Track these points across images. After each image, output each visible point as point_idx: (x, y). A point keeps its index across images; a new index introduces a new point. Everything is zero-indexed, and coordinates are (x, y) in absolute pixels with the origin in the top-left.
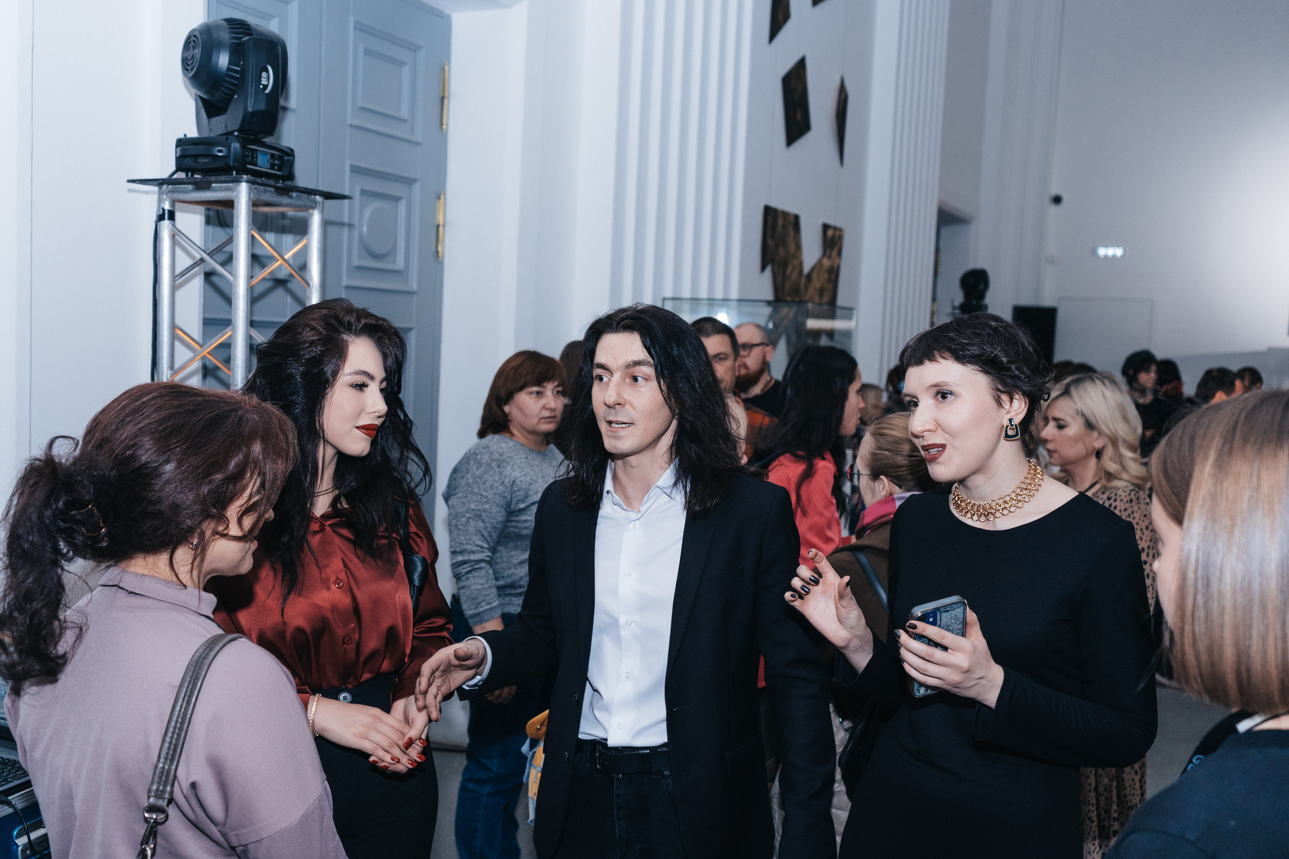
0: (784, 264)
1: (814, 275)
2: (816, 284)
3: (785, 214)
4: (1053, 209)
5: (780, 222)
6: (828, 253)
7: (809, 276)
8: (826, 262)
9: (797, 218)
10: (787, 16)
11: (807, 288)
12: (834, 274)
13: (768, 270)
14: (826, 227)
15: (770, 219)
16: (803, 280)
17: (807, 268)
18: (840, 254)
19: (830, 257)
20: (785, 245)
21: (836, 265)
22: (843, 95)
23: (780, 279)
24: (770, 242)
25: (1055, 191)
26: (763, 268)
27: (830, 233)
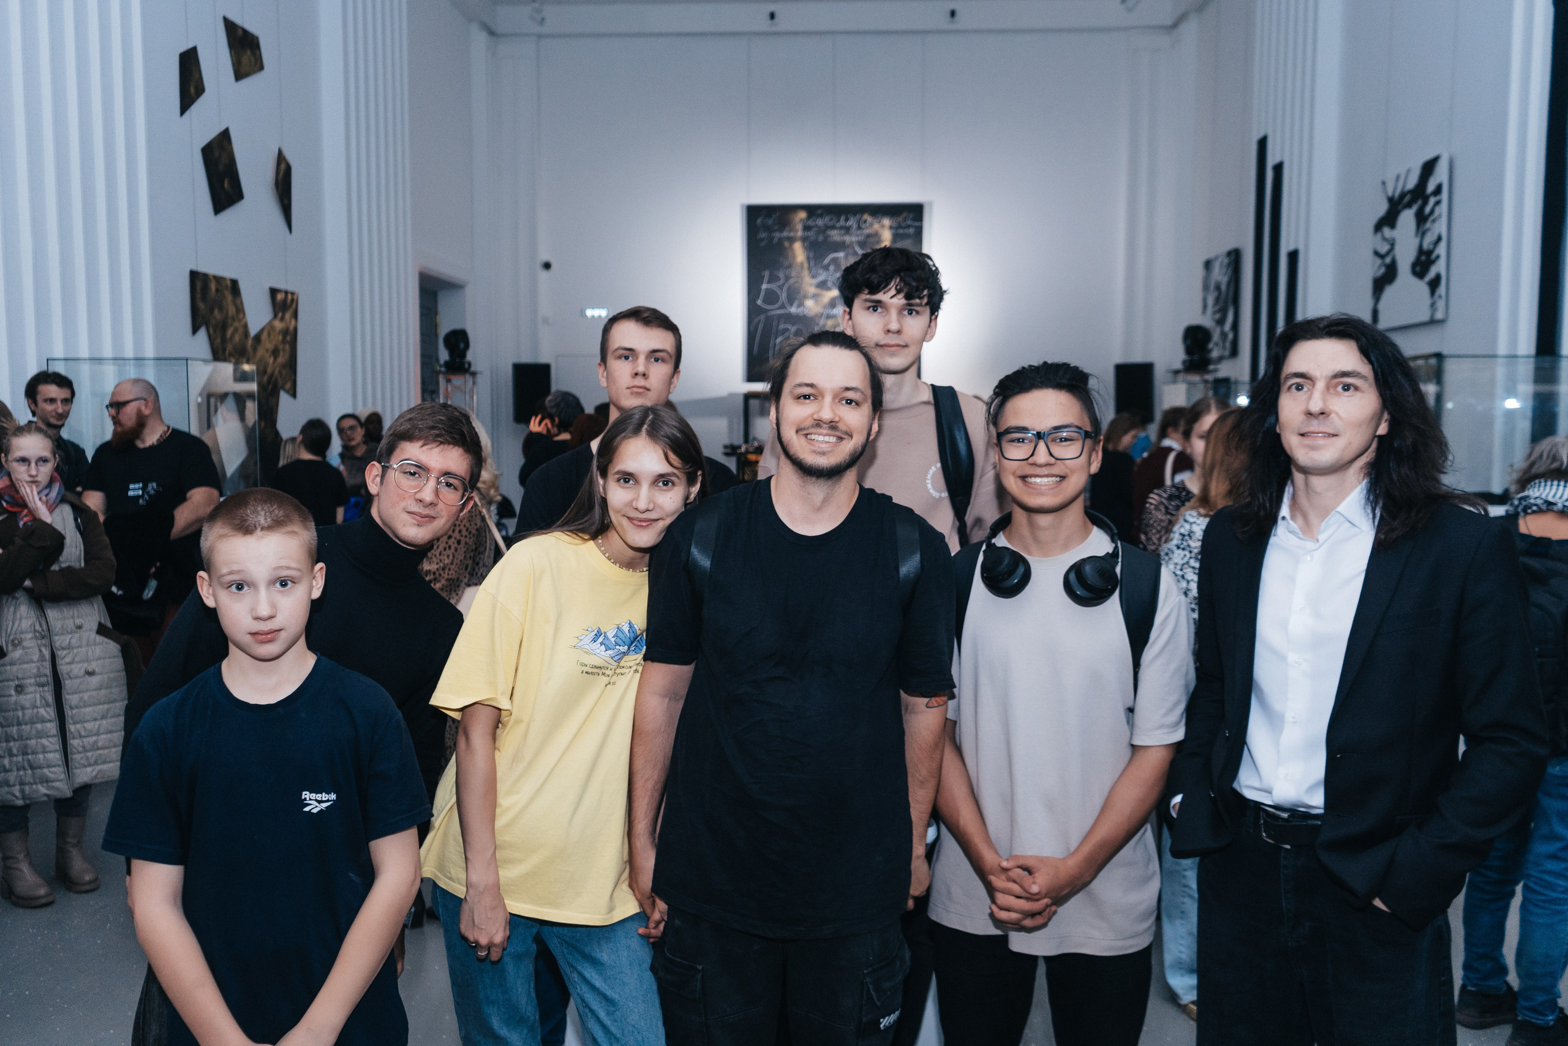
0: (224, 326)
1: (264, 336)
2: (267, 344)
3: (219, 280)
4: (543, 274)
5: (213, 286)
6: (280, 315)
7: (258, 338)
8: (278, 325)
9: (234, 283)
10: (200, 90)
11: (255, 349)
12: (291, 337)
13: (202, 333)
14: (273, 292)
15: (199, 285)
16: (250, 342)
17: (253, 331)
18: (295, 315)
19: (282, 319)
20: (221, 309)
21: (291, 328)
22: (283, 166)
23: (219, 340)
24: (201, 305)
25: (544, 257)
26: (195, 330)
27: (280, 297)
